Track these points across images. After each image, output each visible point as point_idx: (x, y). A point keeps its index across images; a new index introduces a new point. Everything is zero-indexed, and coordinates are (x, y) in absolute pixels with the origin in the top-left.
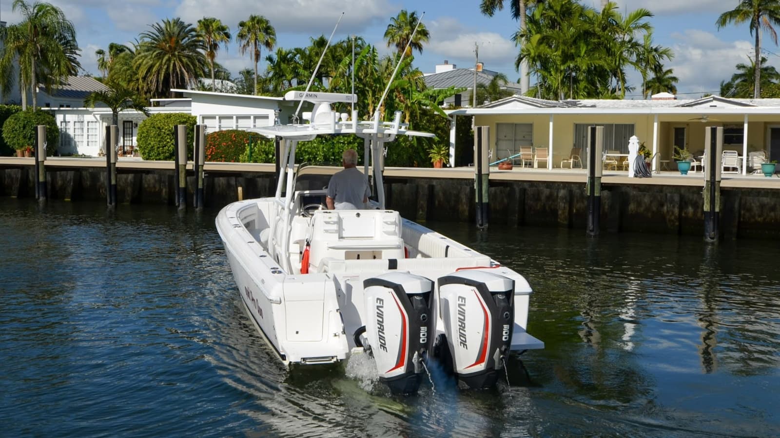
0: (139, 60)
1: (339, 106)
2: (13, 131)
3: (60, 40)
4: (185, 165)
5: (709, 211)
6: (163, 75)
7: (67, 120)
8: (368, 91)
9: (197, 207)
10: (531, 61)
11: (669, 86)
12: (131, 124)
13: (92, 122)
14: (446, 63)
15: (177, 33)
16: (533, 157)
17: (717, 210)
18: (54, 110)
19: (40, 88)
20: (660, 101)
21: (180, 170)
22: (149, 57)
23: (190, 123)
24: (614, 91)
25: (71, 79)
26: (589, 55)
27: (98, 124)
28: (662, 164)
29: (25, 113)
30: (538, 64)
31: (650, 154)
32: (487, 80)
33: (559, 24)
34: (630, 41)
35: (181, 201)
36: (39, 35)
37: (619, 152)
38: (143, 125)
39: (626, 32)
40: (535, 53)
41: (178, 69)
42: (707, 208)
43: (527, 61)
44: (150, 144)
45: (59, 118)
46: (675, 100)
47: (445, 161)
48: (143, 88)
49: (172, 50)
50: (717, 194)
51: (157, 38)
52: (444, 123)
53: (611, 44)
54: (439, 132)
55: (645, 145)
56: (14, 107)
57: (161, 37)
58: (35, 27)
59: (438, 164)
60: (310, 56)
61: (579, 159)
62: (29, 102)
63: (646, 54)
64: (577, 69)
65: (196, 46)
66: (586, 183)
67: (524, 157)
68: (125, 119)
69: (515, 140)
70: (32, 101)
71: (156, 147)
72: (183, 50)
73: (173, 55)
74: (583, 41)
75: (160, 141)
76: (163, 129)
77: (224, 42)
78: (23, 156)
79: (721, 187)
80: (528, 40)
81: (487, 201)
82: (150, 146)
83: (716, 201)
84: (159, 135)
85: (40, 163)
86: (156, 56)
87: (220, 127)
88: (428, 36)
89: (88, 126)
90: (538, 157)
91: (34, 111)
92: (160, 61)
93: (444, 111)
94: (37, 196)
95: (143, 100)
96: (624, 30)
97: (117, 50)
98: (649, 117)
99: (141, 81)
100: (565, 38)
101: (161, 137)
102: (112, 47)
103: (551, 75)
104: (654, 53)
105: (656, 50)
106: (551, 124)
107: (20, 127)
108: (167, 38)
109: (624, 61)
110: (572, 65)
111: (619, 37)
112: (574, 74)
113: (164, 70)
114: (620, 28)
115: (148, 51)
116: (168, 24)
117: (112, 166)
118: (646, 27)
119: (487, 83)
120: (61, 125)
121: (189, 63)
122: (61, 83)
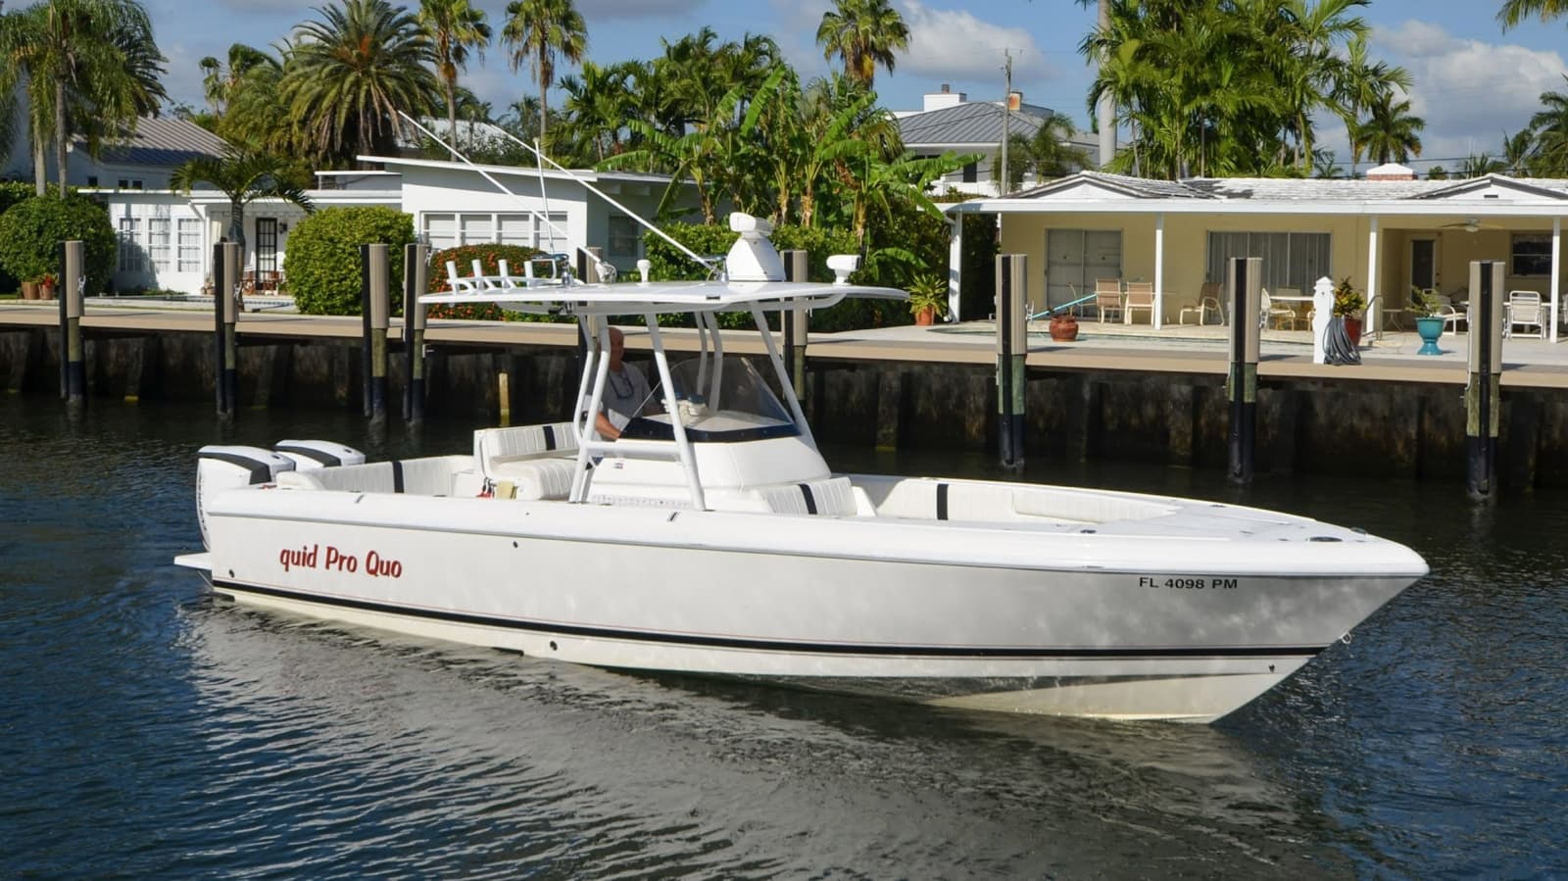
0: (291, 82)
1: (716, 193)
2: (15, 240)
3: (120, 41)
4: (385, 330)
5: (1477, 435)
6: (343, 115)
7: (134, 215)
8: (777, 162)
9: (409, 419)
10: (1119, 96)
11: (1407, 137)
12: (272, 224)
13: (189, 220)
14: (946, 89)
15: (374, 27)
16: (1123, 301)
17: (1494, 432)
18: (107, 195)
19: (76, 145)
20: (1384, 182)
21: (374, 340)
22: (314, 77)
23: (400, 231)
24: (1290, 158)
25: (145, 125)
26: (1239, 84)
27: (201, 224)
28: (1386, 316)
29: (43, 201)
30: (1135, 100)
31: (1361, 303)
32: (1031, 127)
33: (1179, 19)
34: (1322, 56)
35: (375, 405)
36: (72, 33)
37: (1298, 291)
38: (297, 234)
39: (1315, 38)
40: (1127, 80)
41: (376, 104)
42: (1473, 429)
43: (1111, 97)
44: (312, 273)
45: (117, 211)
46: (1415, 181)
47: (938, 312)
48: (300, 143)
49: (364, 62)
50: (1493, 400)
51: (331, 36)
52: (937, 230)
53: (1285, 61)
54: (928, 247)
55: (1350, 283)
56: (18, 187)
57: (340, 35)
58: (65, 16)
59: (925, 318)
60: (657, 79)
61: (1218, 305)
62: (51, 175)
63: (1356, 79)
64: (1215, 112)
65: (416, 54)
66: (1226, 375)
67: (1103, 300)
68: (260, 215)
69: (1086, 265)
70: (58, 175)
71: (324, 281)
72: (387, 62)
73: (367, 73)
74: (1226, 55)
75: (333, 269)
76: (339, 242)
77: (475, 46)
78: (37, 296)
79: (1501, 387)
80: (1114, 52)
81: (1023, 412)
82: (312, 278)
83: (1492, 416)
84: (332, 255)
85: (70, 323)
86: (330, 74)
87: (463, 237)
88: (907, 36)
89: (180, 228)
90: (1132, 301)
91: (62, 196)
92: (338, 86)
93: (938, 205)
94: (63, 392)
95: (301, 169)
96: (1309, 32)
97: (245, 58)
98: (1361, 222)
99: (295, 128)
100: (1191, 49)
101: (335, 258)
102: (234, 53)
103: (1161, 125)
104: (1371, 79)
105: (1375, 72)
106: (1159, 233)
107: (30, 233)
108: (354, 36)
109: (1310, 96)
110: (1205, 104)
111: (1301, 47)
112: (1207, 123)
113: (346, 105)
114: (1302, 28)
115: (310, 63)
116: (355, 6)
117: (227, 328)
118: (1354, 26)
119: (1031, 134)
120: (122, 228)
121: (400, 91)
122: (122, 134)
